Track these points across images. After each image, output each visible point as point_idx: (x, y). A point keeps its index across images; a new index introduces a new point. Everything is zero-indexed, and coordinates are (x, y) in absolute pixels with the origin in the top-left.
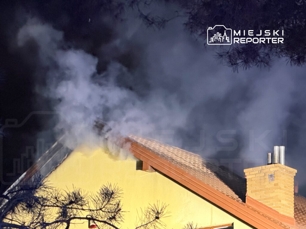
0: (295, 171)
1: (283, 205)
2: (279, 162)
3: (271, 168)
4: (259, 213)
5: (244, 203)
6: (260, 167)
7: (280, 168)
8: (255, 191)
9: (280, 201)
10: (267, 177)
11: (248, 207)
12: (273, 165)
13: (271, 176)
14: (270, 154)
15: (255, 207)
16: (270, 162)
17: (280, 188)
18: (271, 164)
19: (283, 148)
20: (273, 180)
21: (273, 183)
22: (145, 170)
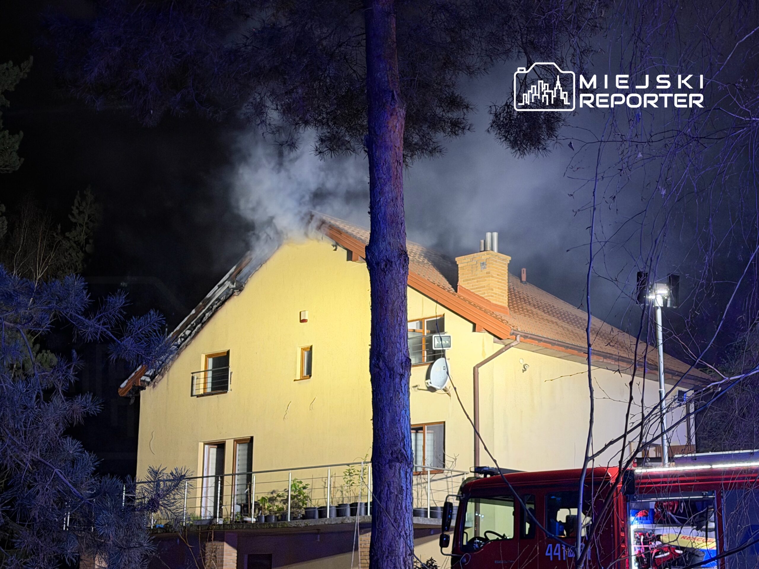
0: (509, 258)
1: (496, 294)
2: (492, 249)
3: (483, 256)
4: (470, 303)
5: (455, 293)
6: (472, 255)
7: (492, 255)
8: (467, 280)
9: (492, 290)
10: (479, 265)
11: (459, 297)
12: (485, 252)
13: (483, 264)
14: (482, 241)
15: (467, 297)
16: (483, 249)
17: (493, 277)
18: (484, 250)
19: (495, 234)
20: (485, 268)
21: (485, 271)
22: (355, 261)
